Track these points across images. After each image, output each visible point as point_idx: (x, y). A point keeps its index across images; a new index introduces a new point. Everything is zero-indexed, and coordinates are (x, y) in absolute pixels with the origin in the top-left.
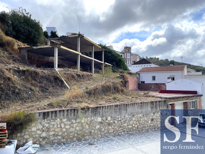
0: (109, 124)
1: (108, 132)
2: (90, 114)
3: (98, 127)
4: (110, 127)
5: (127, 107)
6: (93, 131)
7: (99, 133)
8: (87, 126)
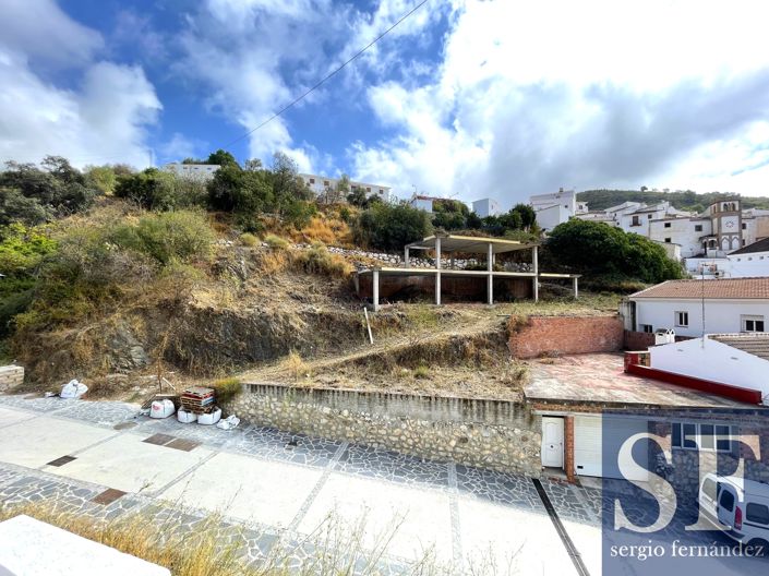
0: (346, 423)
1: (344, 435)
2: (311, 398)
3: (324, 421)
4: (348, 428)
5: (389, 401)
6: (315, 426)
7: (328, 431)
8: (306, 416)
